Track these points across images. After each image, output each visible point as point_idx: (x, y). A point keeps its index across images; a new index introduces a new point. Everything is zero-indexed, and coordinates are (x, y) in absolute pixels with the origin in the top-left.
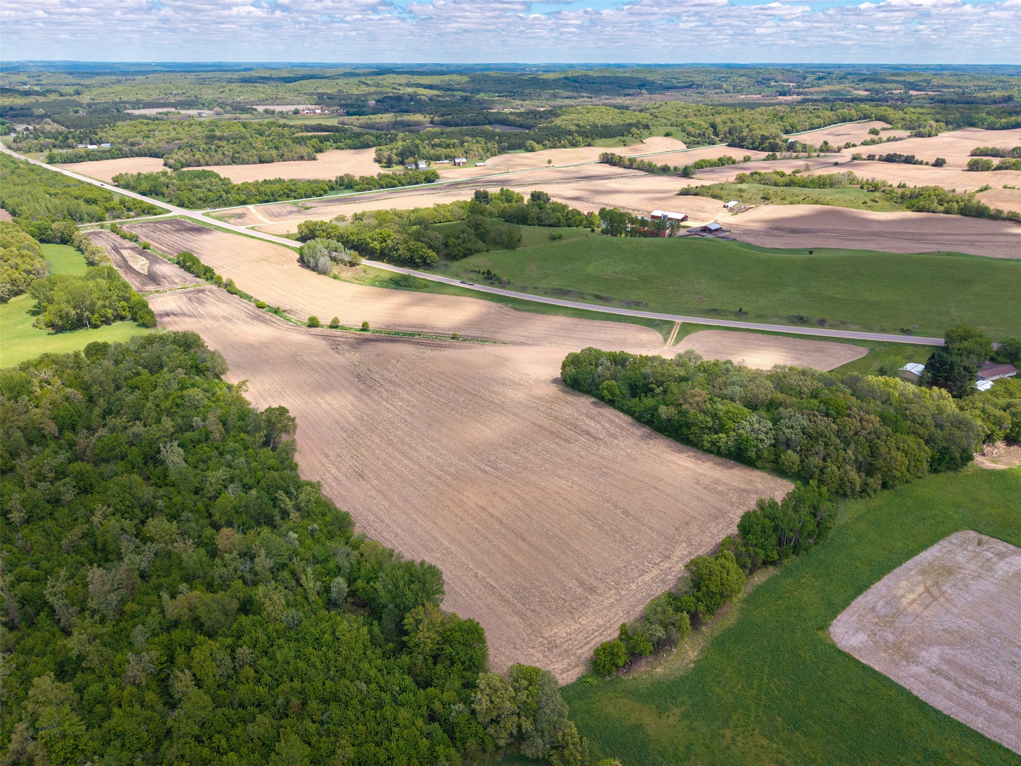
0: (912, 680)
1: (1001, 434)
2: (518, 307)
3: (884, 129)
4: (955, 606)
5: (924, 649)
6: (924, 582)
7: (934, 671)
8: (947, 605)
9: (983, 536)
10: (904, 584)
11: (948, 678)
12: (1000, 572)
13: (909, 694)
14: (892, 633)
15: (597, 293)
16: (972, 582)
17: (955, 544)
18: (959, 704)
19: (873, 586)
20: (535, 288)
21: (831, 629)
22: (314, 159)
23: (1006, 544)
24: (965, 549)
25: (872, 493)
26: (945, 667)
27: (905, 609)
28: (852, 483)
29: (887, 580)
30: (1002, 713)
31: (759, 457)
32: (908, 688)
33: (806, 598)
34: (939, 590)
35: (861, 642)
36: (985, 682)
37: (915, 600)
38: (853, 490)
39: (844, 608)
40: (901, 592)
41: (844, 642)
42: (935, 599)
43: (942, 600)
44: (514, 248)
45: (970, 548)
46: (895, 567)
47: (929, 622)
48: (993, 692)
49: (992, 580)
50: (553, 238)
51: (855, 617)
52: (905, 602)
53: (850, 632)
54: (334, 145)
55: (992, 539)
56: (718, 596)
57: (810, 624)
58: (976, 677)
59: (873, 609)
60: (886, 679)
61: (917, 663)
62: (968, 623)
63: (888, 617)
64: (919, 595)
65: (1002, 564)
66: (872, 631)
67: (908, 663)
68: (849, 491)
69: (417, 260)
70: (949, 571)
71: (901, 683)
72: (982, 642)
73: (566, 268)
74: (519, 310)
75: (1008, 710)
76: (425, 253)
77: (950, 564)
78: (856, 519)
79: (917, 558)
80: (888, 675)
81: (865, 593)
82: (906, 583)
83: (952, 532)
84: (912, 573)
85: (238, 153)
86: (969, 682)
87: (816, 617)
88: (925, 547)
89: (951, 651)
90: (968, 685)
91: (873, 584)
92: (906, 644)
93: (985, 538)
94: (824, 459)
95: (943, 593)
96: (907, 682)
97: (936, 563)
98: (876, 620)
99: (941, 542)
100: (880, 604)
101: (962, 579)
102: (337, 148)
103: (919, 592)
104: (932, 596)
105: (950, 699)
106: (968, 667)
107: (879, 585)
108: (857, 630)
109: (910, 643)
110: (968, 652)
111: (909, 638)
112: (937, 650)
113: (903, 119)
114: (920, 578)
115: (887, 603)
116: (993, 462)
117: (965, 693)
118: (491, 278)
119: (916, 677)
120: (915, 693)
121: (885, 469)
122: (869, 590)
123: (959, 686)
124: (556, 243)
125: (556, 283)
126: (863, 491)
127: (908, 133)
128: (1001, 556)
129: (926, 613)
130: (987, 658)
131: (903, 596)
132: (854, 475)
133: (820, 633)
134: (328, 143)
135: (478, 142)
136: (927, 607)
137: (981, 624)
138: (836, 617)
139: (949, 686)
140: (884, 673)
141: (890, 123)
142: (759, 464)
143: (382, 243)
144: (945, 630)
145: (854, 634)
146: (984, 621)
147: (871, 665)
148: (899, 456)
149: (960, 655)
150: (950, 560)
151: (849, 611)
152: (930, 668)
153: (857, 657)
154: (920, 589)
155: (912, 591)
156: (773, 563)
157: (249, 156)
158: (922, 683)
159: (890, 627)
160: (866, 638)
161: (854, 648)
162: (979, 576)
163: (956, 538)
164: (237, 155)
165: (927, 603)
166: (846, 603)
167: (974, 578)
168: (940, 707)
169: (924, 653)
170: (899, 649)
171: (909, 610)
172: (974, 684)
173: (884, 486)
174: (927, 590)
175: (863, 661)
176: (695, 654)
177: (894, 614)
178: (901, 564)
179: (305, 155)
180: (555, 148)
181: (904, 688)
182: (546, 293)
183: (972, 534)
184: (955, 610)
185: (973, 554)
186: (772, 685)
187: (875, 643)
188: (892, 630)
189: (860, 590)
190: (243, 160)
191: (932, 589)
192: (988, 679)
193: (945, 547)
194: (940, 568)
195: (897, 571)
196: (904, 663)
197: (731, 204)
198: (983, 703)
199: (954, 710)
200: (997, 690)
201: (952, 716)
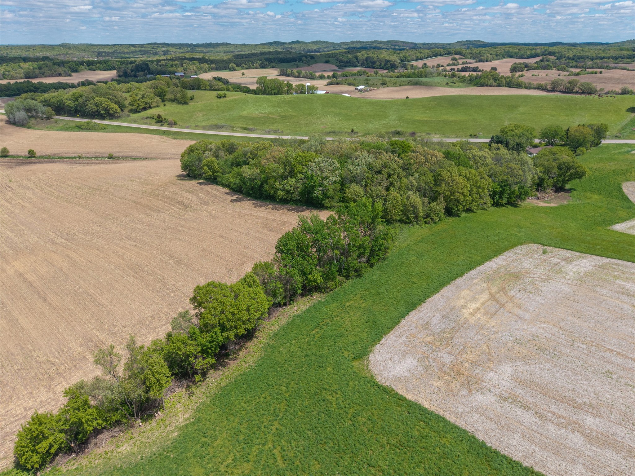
0: (476, 416)
1: (550, 182)
2: (176, 137)
3: (460, 59)
4: (526, 311)
5: (491, 369)
6: (489, 289)
7: (505, 399)
8: (517, 311)
9: (547, 247)
10: (465, 293)
11: (525, 407)
12: (571, 273)
13: (472, 439)
14: (450, 353)
15: (244, 126)
16: (543, 284)
17: (520, 254)
18: (544, 447)
19: (429, 300)
20: (197, 126)
21: (371, 357)
22: (70, 76)
23: (570, 251)
24: (532, 257)
25: (436, 218)
26: (520, 391)
27: (466, 321)
28: (415, 207)
29: (445, 291)
30: (609, 454)
31: (326, 196)
32: (470, 429)
33: (347, 322)
34: (506, 295)
35: (409, 370)
36: (576, 406)
37: (478, 309)
38: (416, 217)
39: (390, 328)
40: (461, 302)
41: (385, 373)
42: (502, 305)
43: (510, 306)
44: (186, 103)
45: (536, 256)
46: (455, 278)
47: (496, 333)
48: (589, 421)
49: (564, 280)
50: (219, 97)
51: (404, 338)
52: (466, 312)
53: (396, 358)
54: (87, 68)
55: (556, 249)
56: (217, 329)
57: (346, 354)
58: (563, 400)
59: (427, 326)
60: (440, 419)
61: (481, 389)
62: (543, 329)
63: (444, 333)
64: (483, 304)
65: (570, 266)
66: (423, 353)
67: (470, 391)
68: (412, 216)
69: (102, 112)
70: (517, 277)
71: (460, 423)
72: (564, 350)
73: (226, 114)
74: (177, 139)
75: (616, 446)
76: (108, 105)
77: (516, 270)
78: (420, 241)
79: (481, 268)
80: (442, 413)
81: (419, 308)
82: (468, 292)
83: (517, 245)
84: (475, 281)
85: (8, 72)
86: (554, 408)
87: (355, 343)
88: (489, 258)
89: (526, 367)
90: (553, 413)
91: (429, 297)
92: (467, 365)
93: (549, 249)
94: (387, 189)
95: (511, 299)
96: (470, 420)
97: (502, 270)
98: (429, 339)
99: (506, 253)
100: (436, 318)
101: (532, 283)
102: (90, 70)
103: (482, 300)
104: (498, 302)
105: (531, 440)
106: (551, 387)
107: (436, 298)
108: (405, 354)
109: (473, 364)
110: (548, 366)
111: (471, 357)
112: (507, 369)
113: (471, 53)
114: (485, 285)
115: (445, 317)
116: (546, 202)
117: (550, 426)
118: (161, 121)
119: (481, 411)
120: (480, 437)
121: (448, 193)
122: (423, 305)
123: (541, 417)
124: (221, 100)
125: (214, 122)
126: (427, 216)
127: (475, 61)
128: (569, 261)
129: (492, 323)
130: (573, 371)
131: (463, 307)
132: (416, 198)
133: (356, 364)
134: (83, 67)
135: (194, 64)
136: (493, 315)
137: (560, 328)
138: (380, 340)
139: (528, 418)
140: (438, 411)
141: (464, 56)
142: (327, 203)
143: (75, 101)
144: (516, 341)
145: (400, 360)
146: (562, 324)
147: (420, 401)
148: (461, 180)
149: (538, 371)
150: (517, 267)
151: (397, 330)
152: (500, 396)
153: (400, 392)
154: (485, 296)
155: (474, 299)
156: (318, 289)
157: (16, 73)
158: (490, 419)
159: (447, 344)
160: (415, 363)
161: (398, 379)
162: (549, 278)
163: (520, 250)
164: (7, 73)
165: (493, 310)
166: (396, 322)
167: (544, 281)
168: (517, 457)
169: (491, 374)
170: (458, 372)
171: (471, 321)
172: (562, 412)
173: (449, 212)
174: (492, 297)
175: (409, 397)
176: (187, 416)
177: (453, 329)
178: (462, 274)
179: (62, 72)
180: (250, 69)
181: (465, 432)
182: (204, 128)
183: (536, 246)
184: (527, 316)
185: (540, 261)
186: (276, 451)
187: (427, 368)
188: (449, 349)
189: (412, 306)
190: (12, 76)
191: (498, 296)
192: (579, 401)
193: (510, 257)
194: (506, 274)
195: (458, 281)
196: (465, 392)
197: (361, 87)
198: (577, 440)
199: (538, 457)
200: (595, 416)
201: (536, 469)
